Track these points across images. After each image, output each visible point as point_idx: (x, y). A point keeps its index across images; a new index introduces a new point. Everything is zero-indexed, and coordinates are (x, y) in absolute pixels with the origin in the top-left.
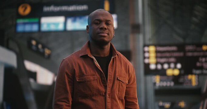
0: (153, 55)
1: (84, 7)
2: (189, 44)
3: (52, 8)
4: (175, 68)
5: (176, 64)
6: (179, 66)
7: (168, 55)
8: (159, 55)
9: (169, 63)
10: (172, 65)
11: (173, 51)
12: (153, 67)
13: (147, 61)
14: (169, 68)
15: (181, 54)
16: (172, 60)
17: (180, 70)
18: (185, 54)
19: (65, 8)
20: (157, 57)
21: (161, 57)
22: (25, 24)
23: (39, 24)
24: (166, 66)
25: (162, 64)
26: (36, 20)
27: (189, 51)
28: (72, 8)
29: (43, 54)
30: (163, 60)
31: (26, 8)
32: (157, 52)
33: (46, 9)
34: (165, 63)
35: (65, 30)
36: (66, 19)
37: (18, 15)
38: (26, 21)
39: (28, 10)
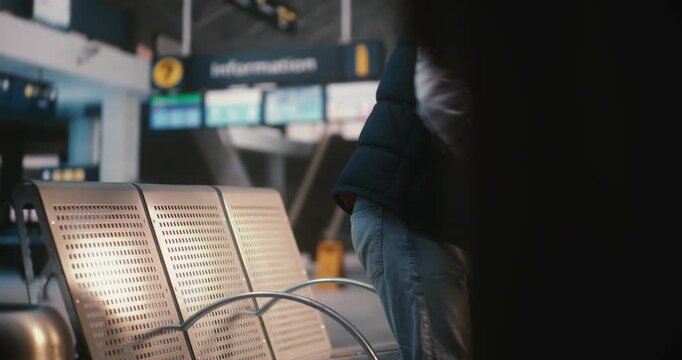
1: (308, 64)
3: (231, 68)
19: (261, 67)
22: (170, 108)
23: (202, 107)
26: (195, 99)
28: (278, 67)
29: (272, 20)
31: (170, 70)
33: (218, 70)
35: (263, 123)
36: (264, 95)
37: (153, 85)
38: (173, 100)
39: (176, 75)
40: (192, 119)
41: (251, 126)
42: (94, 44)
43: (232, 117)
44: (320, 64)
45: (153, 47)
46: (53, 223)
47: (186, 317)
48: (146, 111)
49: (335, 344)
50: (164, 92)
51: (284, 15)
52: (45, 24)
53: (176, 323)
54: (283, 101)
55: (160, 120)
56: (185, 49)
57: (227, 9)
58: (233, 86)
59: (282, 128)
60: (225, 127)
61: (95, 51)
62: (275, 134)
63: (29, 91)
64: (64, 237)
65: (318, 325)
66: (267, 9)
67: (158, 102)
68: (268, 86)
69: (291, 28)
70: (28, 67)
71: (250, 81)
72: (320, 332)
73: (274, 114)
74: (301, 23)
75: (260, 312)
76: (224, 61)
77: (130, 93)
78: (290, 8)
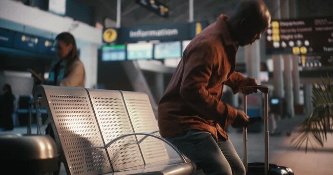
0: (276, 31)
2: (319, 18)
3: (139, 33)
4: (303, 45)
5: (303, 41)
6: (307, 43)
7: (294, 30)
8: (283, 31)
9: (295, 40)
10: (299, 43)
11: (300, 27)
12: (276, 45)
13: (269, 38)
14: (296, 45)
15: (310, 29)
16: (300, 36)
17: (307, 47)
18: (314, 29)
20: (280, 34)
21: (286, 34)
22: (111, 51)
23: (126, 51)
24: (291, 44)
25: (287, 42)
26: (122, 47)
27: (319, 26)
28: (160, 33)
30: (287, 37)
31: (111, 34)
32: (280, 28)
33: (133, 34)
34: (290, 40)
35: (153, 58)
36: (154, 46)
37: (104, 41)
38: (112, 48)
39: (114, 36)
40: (121, 56)
41: (148, 60)
42: (76, 22)
43: (140, 55)
44: (179, 32)
45: (103, 24)
46: (50, 102)
47: (106, 143)
48: (100, 53)
49: (171, 157)
50: (108, 44)
51: (163, 10)
52: (54, 13)
53: (102, 145)
54: (163, 48)
55: (107, 57)
56: (118, 24)
57: (137, 6)
58: (140, 42)
59: (162, 61)
60: (136, 60)
61: (77, 26)
62: (159, 63)
63: (47, 44)
64: (54, 108)
65: (164, 149)
66: (155, 6)
67: (106, 49)
68: (156, 42)
69: (166, 15)
70: (47, 32)
71: (148, 39)
72: (164, 152)
73: (159, 54)
74: (171, 13)
75: (138, 143)
76: (135, 30)
77: (93, 45)
78: (165, 6)
